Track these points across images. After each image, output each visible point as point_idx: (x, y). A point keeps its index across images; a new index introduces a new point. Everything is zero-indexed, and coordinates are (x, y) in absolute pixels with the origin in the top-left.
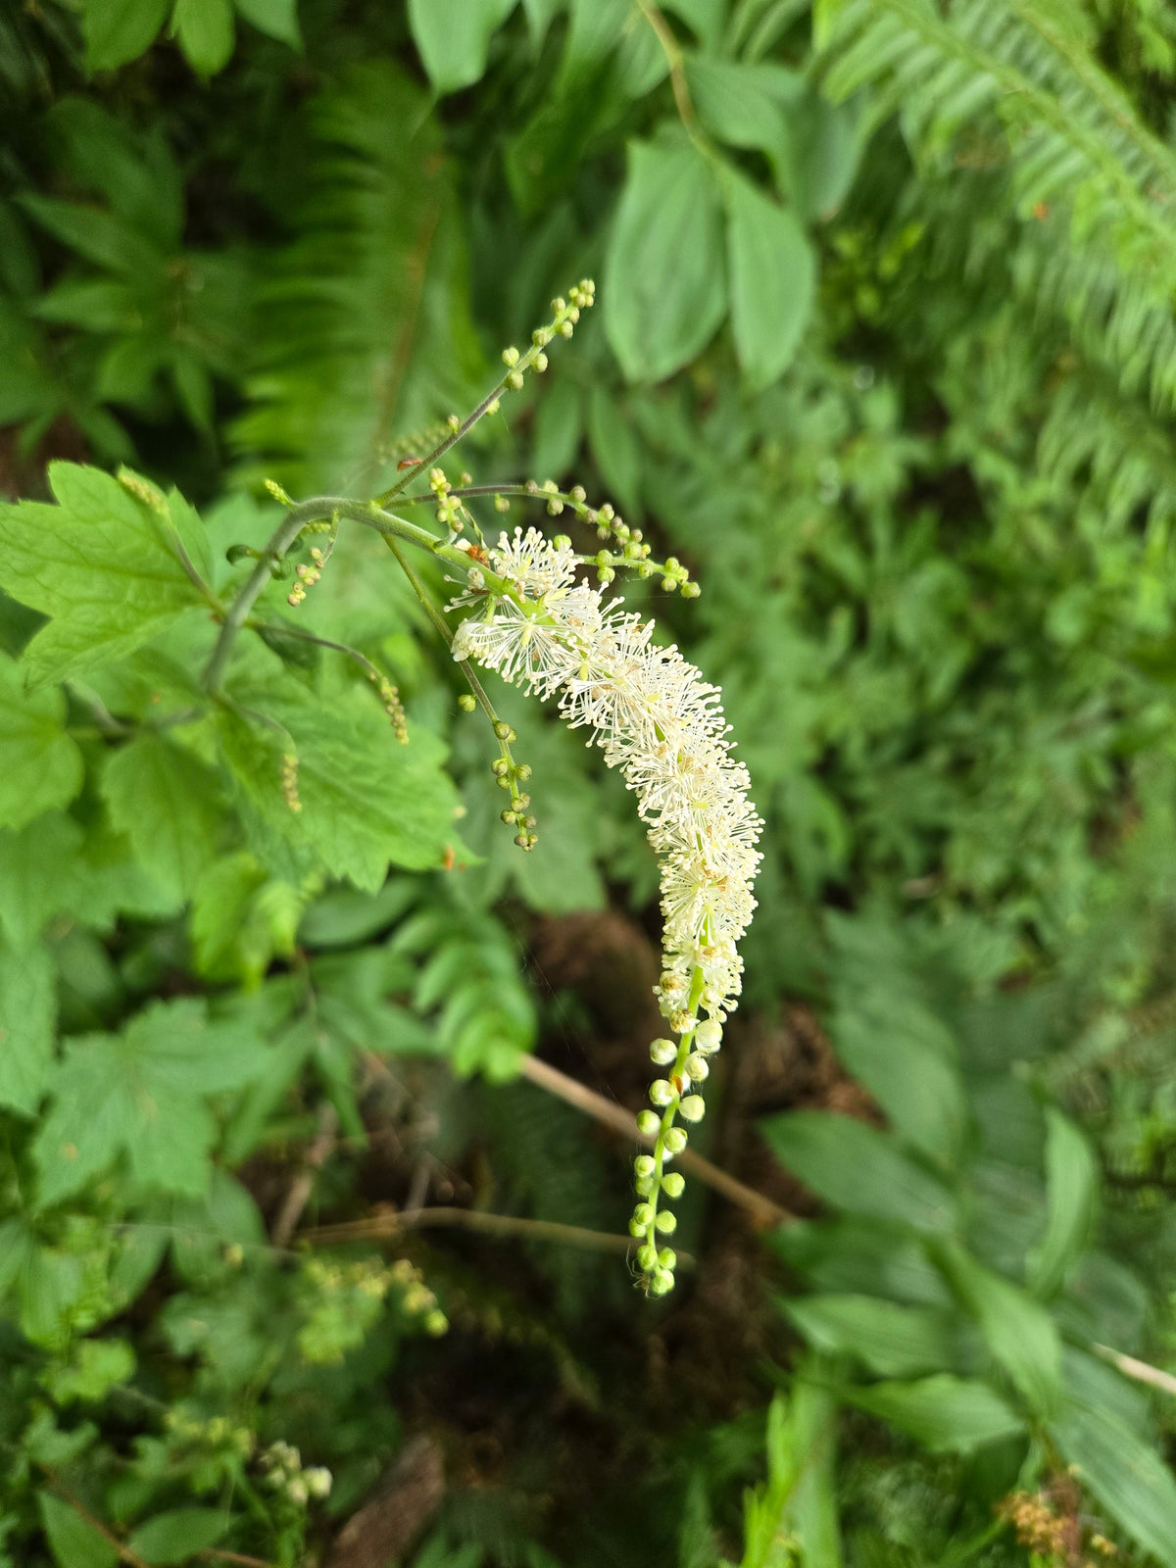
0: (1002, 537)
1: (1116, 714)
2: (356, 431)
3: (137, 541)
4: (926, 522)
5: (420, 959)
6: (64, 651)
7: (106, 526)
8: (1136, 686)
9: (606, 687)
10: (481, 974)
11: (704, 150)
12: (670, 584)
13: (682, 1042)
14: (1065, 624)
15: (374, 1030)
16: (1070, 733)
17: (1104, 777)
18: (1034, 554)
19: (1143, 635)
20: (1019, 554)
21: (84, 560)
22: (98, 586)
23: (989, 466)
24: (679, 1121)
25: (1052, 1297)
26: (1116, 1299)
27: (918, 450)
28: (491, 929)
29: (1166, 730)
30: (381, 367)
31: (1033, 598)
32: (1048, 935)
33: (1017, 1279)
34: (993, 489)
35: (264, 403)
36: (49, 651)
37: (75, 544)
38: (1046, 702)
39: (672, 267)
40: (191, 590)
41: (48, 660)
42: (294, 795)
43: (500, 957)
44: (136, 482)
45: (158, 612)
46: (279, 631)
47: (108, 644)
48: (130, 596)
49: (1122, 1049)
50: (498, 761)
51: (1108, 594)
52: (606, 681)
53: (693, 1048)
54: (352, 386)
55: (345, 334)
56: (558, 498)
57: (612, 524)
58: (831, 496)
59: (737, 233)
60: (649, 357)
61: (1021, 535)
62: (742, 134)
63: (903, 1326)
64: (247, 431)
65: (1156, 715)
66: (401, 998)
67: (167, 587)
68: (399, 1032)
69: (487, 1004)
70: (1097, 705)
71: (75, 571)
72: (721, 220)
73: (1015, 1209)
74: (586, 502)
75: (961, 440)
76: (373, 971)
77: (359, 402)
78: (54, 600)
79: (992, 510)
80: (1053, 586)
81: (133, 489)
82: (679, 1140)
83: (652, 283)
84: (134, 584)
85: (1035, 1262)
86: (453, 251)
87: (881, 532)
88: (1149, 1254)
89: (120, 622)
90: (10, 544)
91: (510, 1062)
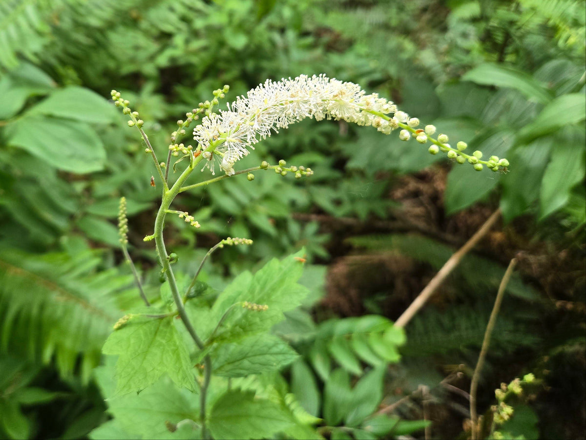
0: (195, 60)
1: (282, 31)
2: (79, 315)
3: (141, 332)
4: (180, 89)
5: (334, 366)
6: (181, 372)
7: (132, 341)
8: (272, 19)
9: (258, 116)
10: (348, 338)
11: (20, 120)
12: (222, 96)
13: (402, 127)
14: (239, 42)
15: (367, 399)
16: (286, 50)
17: (309, 40)
18: (205, 49)
19: (251, 11)
20: (204, 55)
21: (145, 353)
22: (155, 351)
23: (163, 60)
24: (435, 136)
25: (553, 94)
26: (558, 71)
27: (149, 87)
28: (326, 327)
29: (294, 7)
30: (55, 297)
31: (224, 52)
32: (377, 76)
33: (540, 108)
34: (173, 59)
35: (54, 358)
36: (180, 377)
37: (137, 354)
38: (271, 57)
39: (62, 142)
40: (165, 320)
41: (184, 378)
42: (261, 307)
43: (342, 326)
44: (117, 323)
45: (172, 334)
46: (189, 291)
47: (181, 355)
48: (164, 342)
49: (438, 54)
50: (276, 170)
51: (230, 22)
52: (256, 116)
53: (406, 123)
54: (59, 312)
55: (35, 311)
56: (180, 131)
57: (195, 113)
58: (158, 127)
59: (57, 113)
60: (96, 159)
61: (195, 53)
62: (18, 104)
63: (559, 162)
64: (65, 368)
65: (287, 12)
66: (353, 380)
67: (161, 328)
68: (371, 385)
69: (365, 336)
70: (277, 37)
71: (149, 357)
72: (50, 117)
73: (508, 107)
74: (184, 121)
75: (149, 69)
76: (337, 390)
77: (67, 311)
78: (159, 368)
79: (182, 62)
80: (222, 44)
81: (120, 325)
82: (443, 137)
83: (67, 152)
84: (158, 338)
85: (534, 99)
86: (13, 255)
87: (179, 109)
88: (537, 56)
89: (173, 348)
90: (131, 378)
91: (396, 333)
